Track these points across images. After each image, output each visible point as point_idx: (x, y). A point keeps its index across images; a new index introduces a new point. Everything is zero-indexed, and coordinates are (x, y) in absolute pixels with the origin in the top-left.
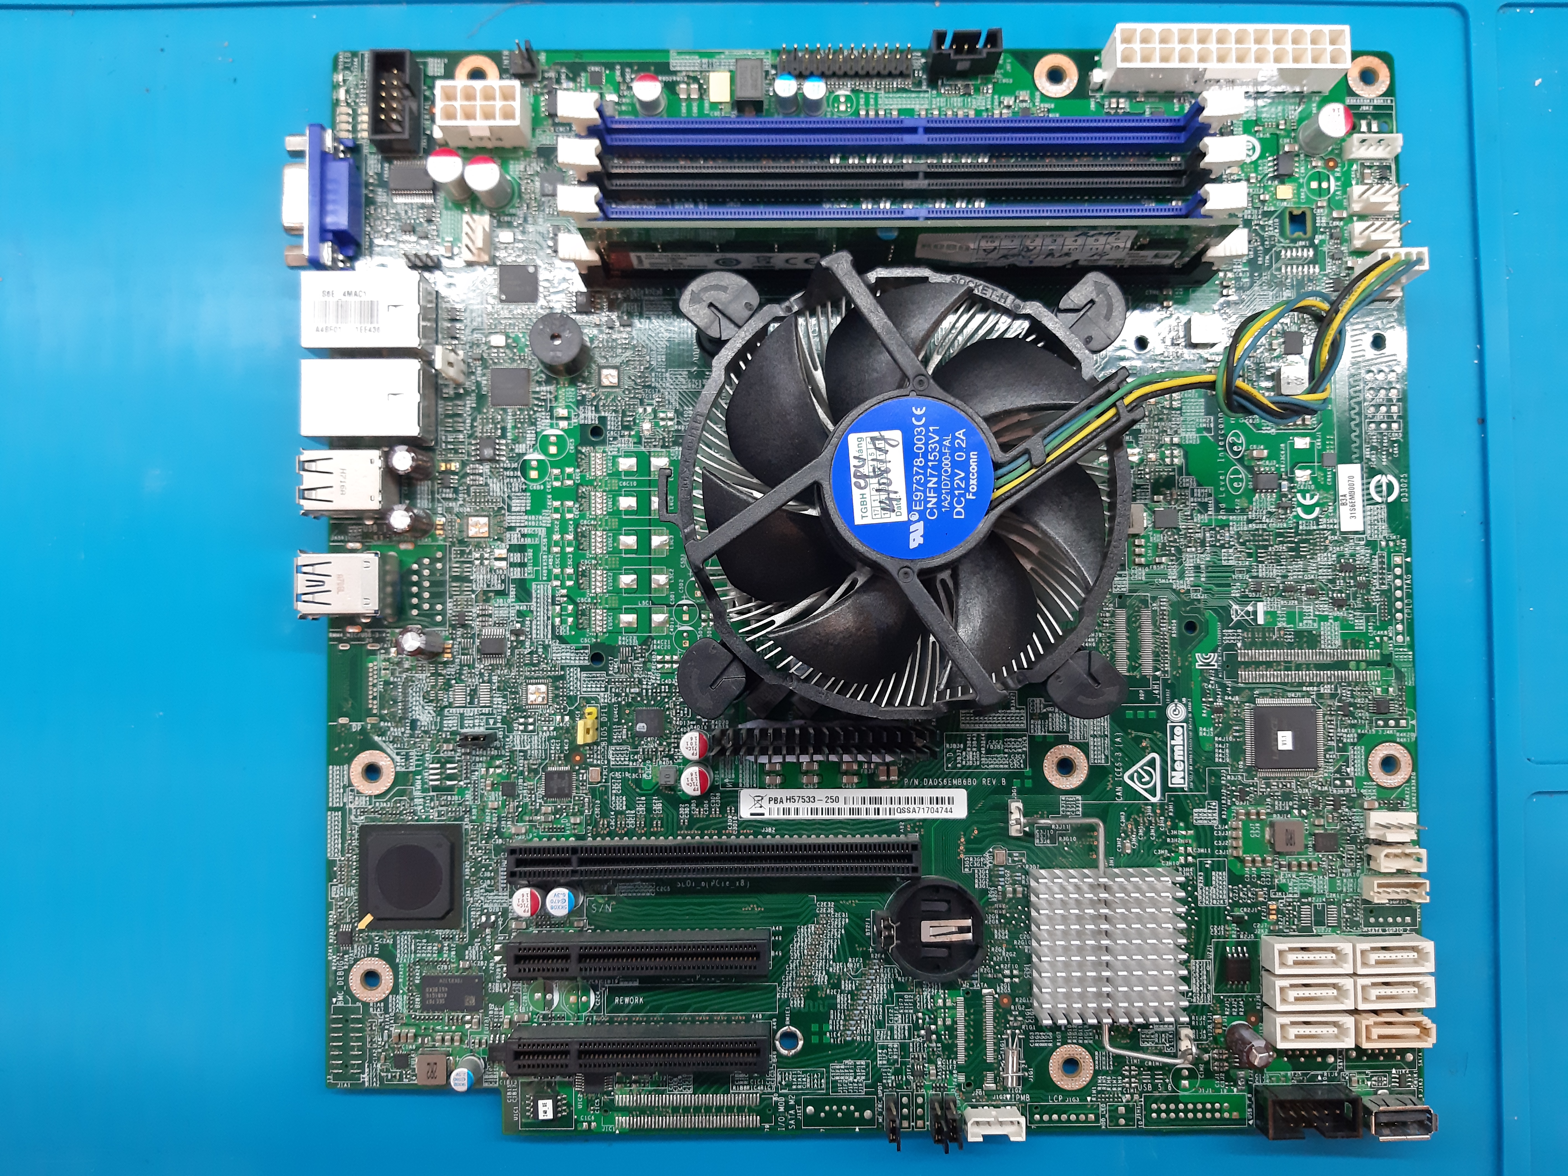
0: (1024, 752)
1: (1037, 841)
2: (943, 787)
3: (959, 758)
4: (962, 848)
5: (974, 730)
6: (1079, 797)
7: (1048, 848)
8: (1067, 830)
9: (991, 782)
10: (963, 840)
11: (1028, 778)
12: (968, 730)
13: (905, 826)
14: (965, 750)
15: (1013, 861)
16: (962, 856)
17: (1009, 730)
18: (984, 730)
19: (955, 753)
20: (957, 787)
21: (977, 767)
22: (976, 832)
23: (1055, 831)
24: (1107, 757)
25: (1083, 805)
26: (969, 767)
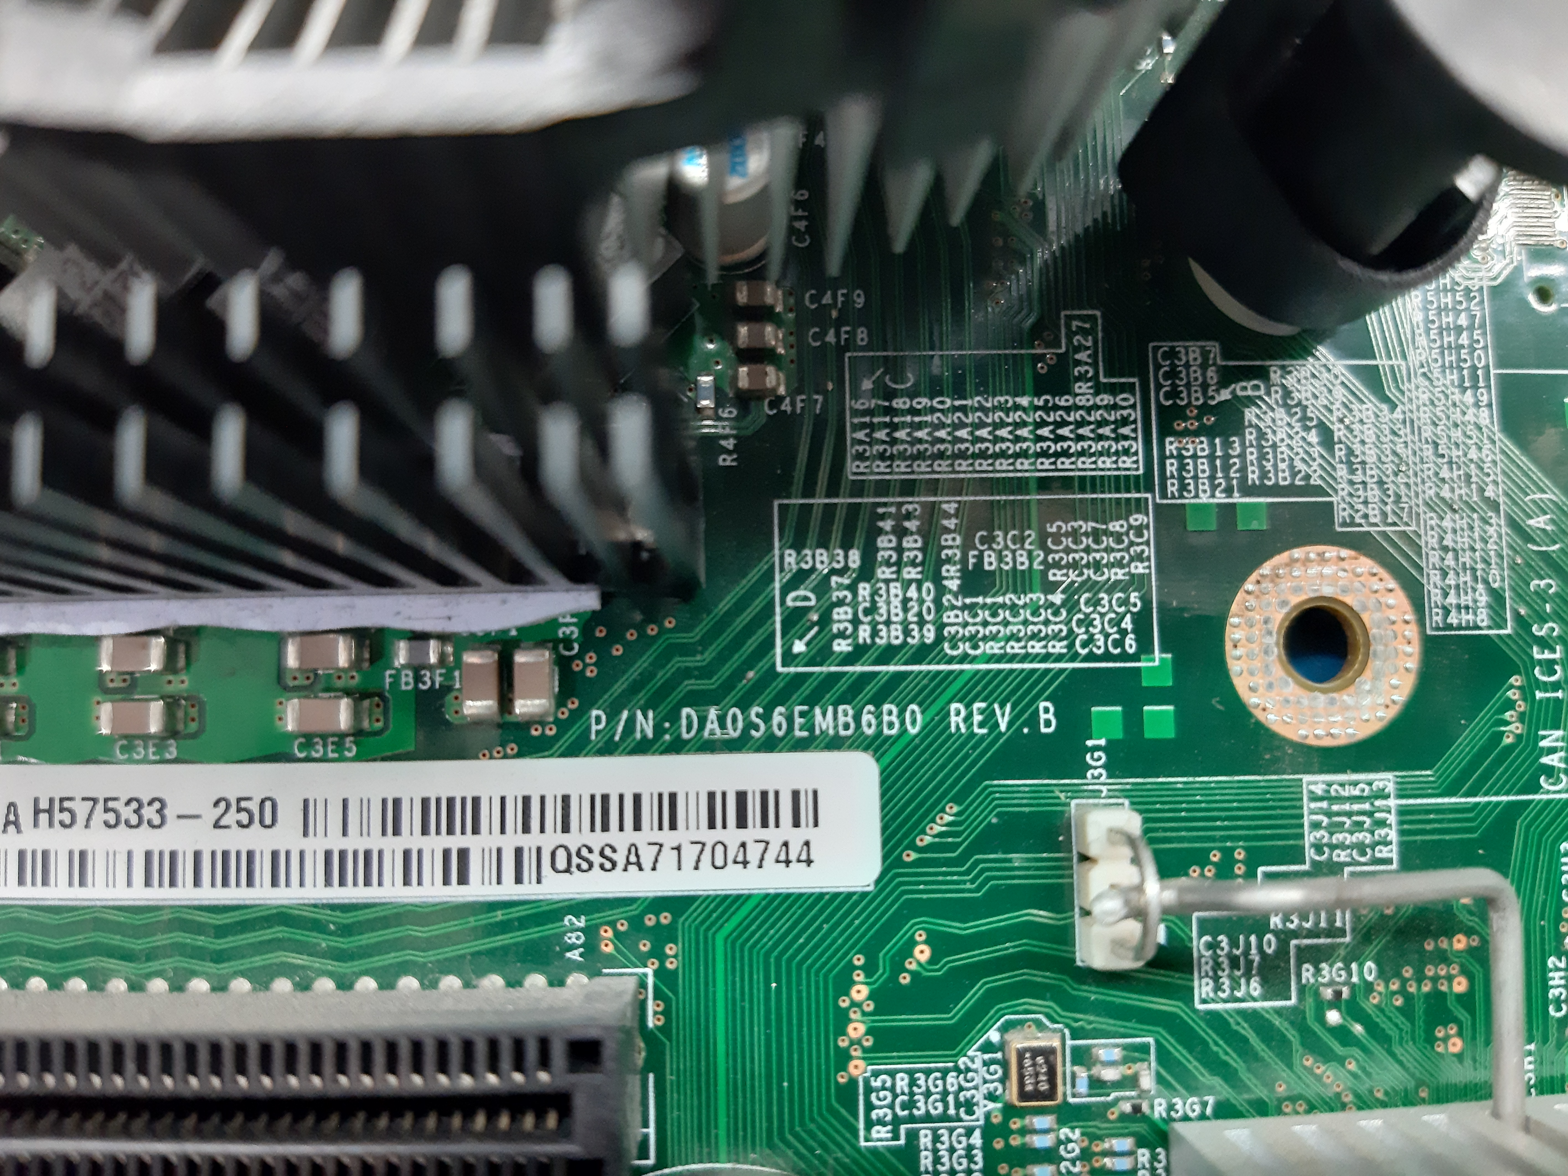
0: (1138, 582)
1: (1203, 988)
2: (770, 744)
3: (842, 614)
4: (857, 1029)
5: (909, 488)
6: (1386, 780)
7: (1252, 1017)
8: (1333, 932)
9: (989, 719)
10: (860, 992)
11: (1159, 696)
12: (883, 488)
13: (591, 932)
14: (866, 572)
15: (1097, 1084)
16: (858, 1068)
17: (1066, 483)
18: (957, 487)
19: (822, 588)
20: (835, 743)
21: (922, 653)
22: (922, 953)
23: (1284, 936)
24: (1497, 596)
25: (1402, 812)
26: (888, 654)
